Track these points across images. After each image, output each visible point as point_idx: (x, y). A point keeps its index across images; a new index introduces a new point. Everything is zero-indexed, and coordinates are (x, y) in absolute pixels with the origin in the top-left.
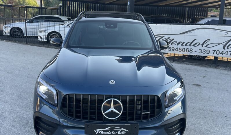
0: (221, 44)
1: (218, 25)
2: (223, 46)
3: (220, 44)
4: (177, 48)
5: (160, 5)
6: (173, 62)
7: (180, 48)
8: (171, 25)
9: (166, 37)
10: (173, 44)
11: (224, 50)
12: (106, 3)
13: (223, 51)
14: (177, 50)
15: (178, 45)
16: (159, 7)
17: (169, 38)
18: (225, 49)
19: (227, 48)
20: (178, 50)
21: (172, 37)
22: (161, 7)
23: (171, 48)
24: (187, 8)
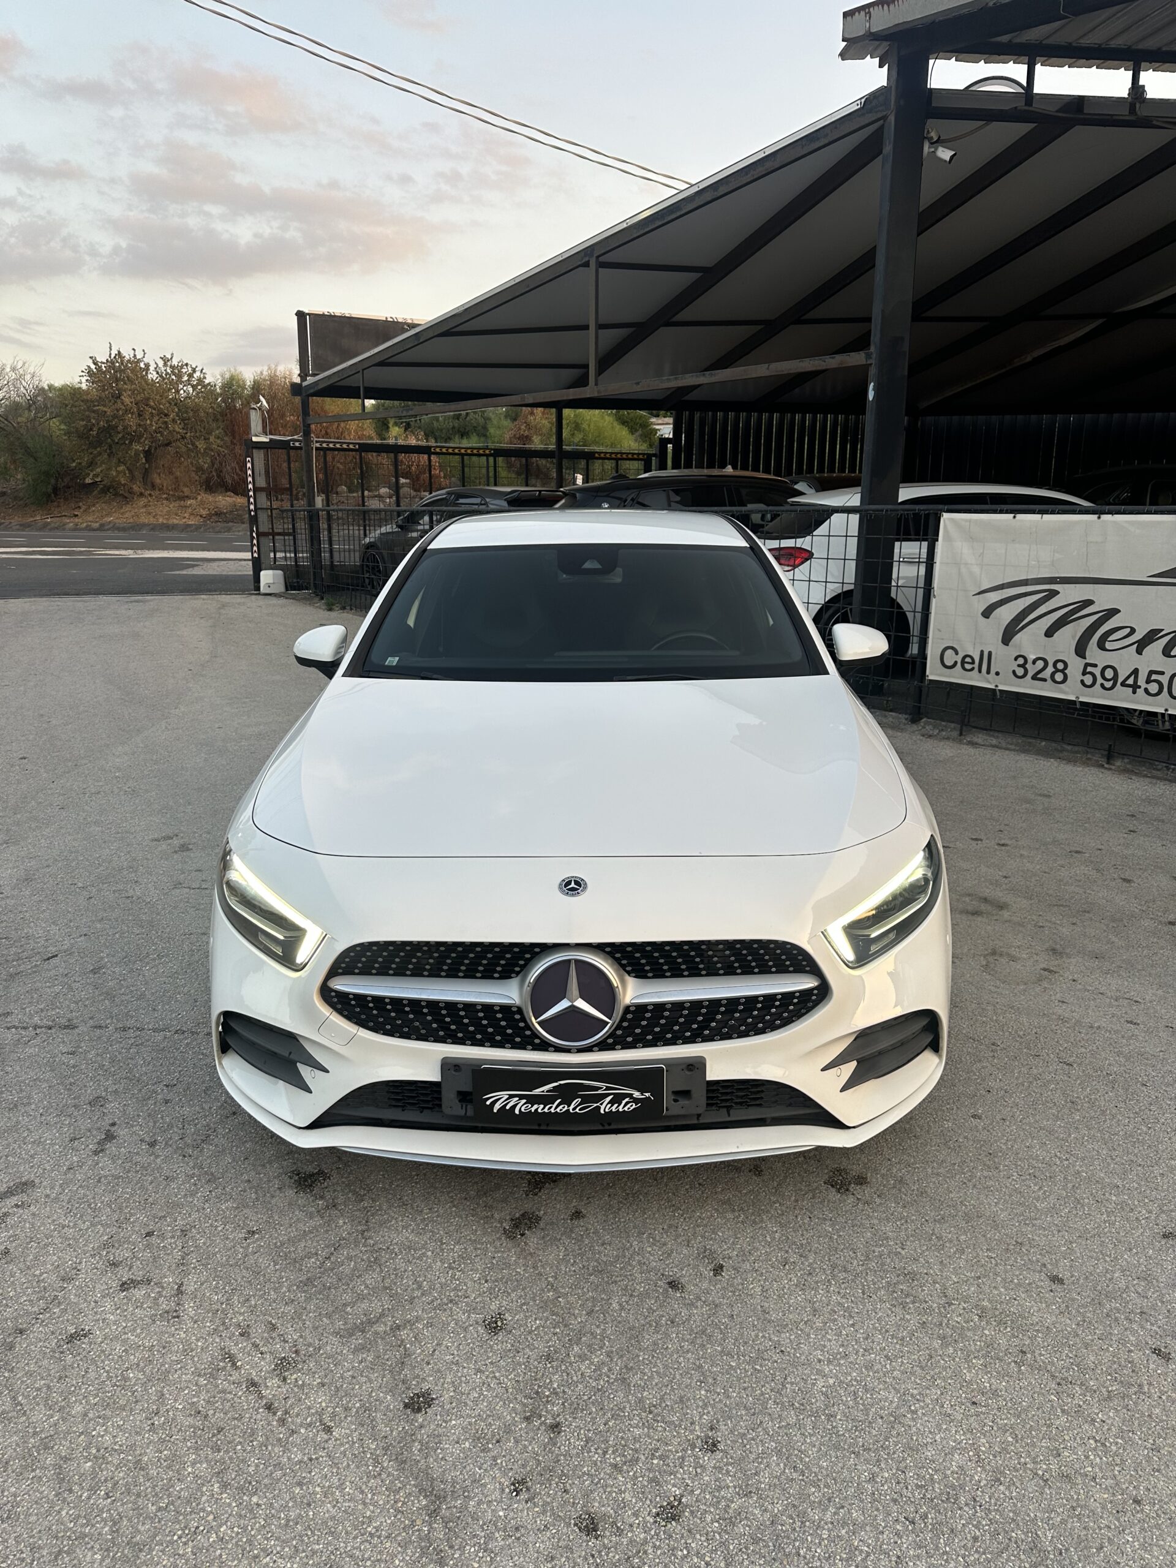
4: (1136, 672)
6: (1103, 761)
7: (1151, 672)
8: (1104, 517)
9: (1070, 594)
10: (1108, 645)
14: (1135, 687)
15: (1139, 652)
17: (1089, 603)
20: (1141, 681)
21: (1104, 598)
23: (1097, 672)
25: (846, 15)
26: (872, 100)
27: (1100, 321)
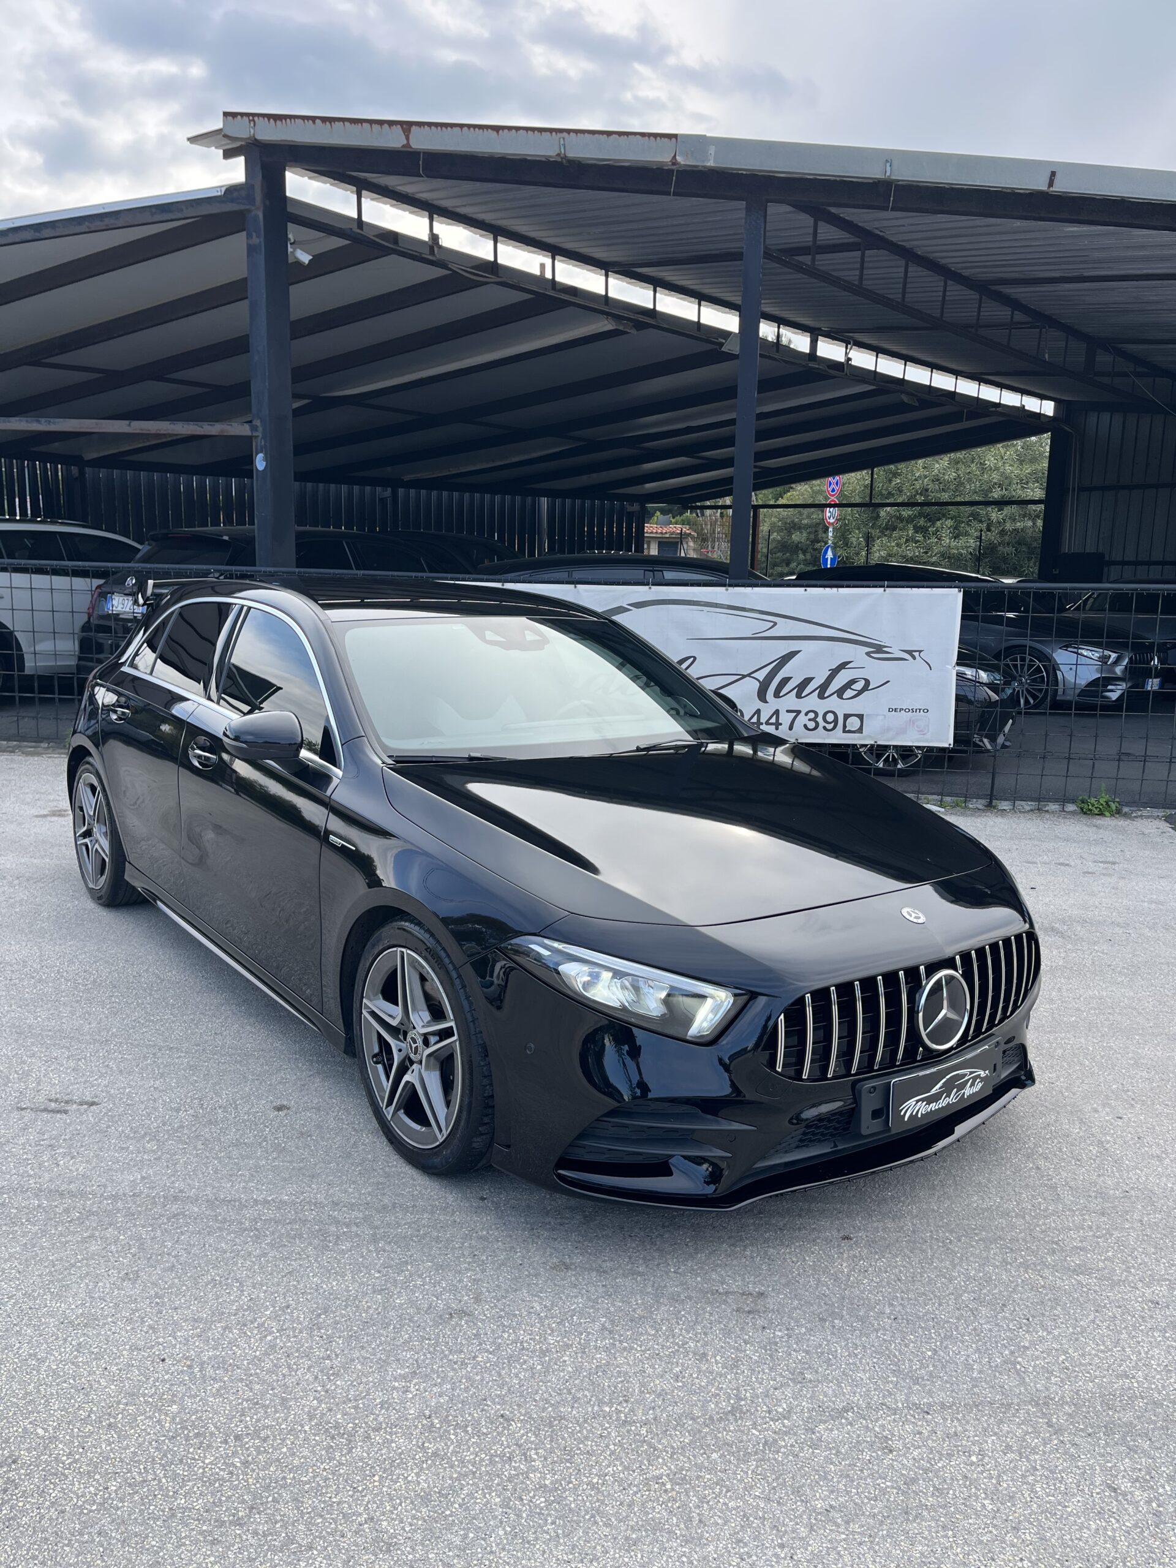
0: (749, 675)
1: (730, 585)
2: (758, 684)
3: (744, 676)
5: (406, 478)
11: (759, 705)
12: (91, 455)
13: (758, 712)
16: (401, 491)
18: (766, 702)
19: (777, 695)
22: (412, 492)
24: (544, 501)
25: (226, 114)
26: (232, 191)
27: (305, 402)
